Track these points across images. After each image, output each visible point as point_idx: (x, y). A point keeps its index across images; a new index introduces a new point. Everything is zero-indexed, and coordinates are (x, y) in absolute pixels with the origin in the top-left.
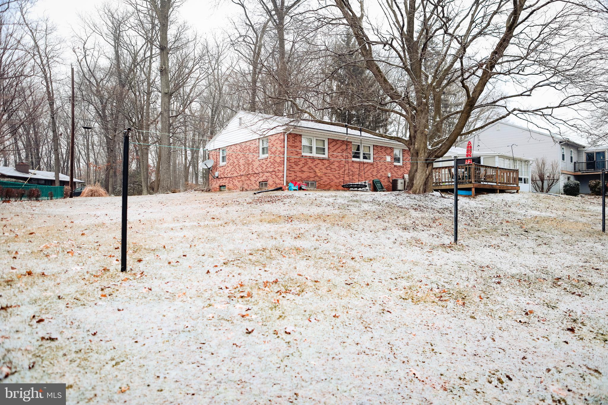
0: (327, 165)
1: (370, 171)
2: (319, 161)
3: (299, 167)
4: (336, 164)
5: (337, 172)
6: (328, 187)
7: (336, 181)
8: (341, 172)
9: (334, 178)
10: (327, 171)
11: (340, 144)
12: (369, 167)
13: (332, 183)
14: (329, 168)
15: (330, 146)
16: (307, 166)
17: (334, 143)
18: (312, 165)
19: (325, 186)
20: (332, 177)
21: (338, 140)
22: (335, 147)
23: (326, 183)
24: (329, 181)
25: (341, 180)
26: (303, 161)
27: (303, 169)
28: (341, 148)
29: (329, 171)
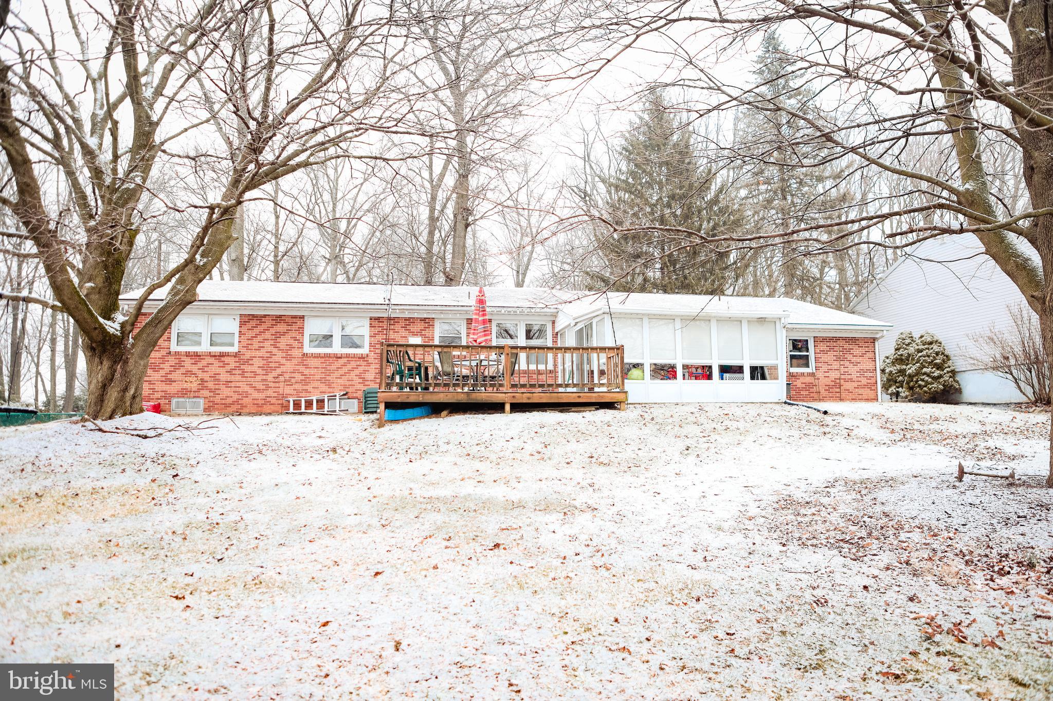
0: (233, 365)
2: (212, 360)
3: (162, 372)
4: (258, 362)
5: (259, 378)
6: (234, 408)
7: (256, 395)
8: (270, 377)
9: (251, 391)
10: (233, 378)
11: (269, 323)
12: (353, 364)
13: (245, 401)
14: (237, 372)
15: (244, 329)
16: (183, 370)
17: (253, 323)
18: (194, 369)
19: (227, 406)
20: (247, 388)
21: (265, 316)
22: (257, 331)
23: (229, 401)
24: (235, 397)
25: (270, 392)
26: (172, 361)
27: (169, 376)
28: (273, 331)
29: (238, 378)
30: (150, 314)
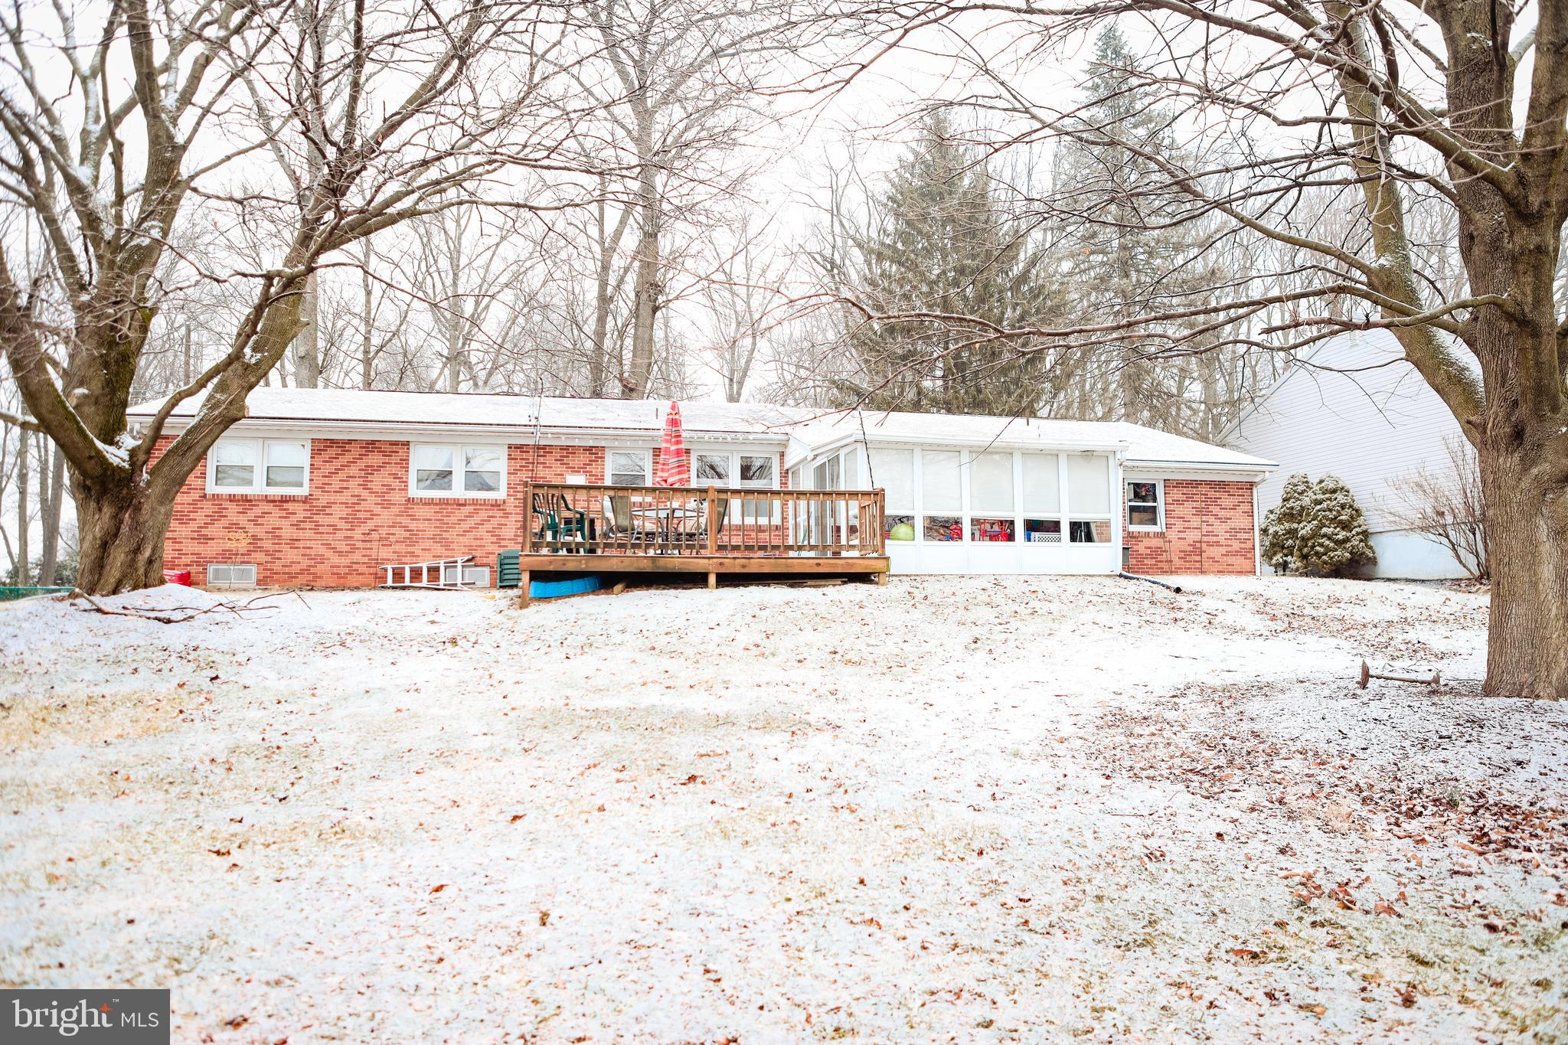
0: (301, 515)
1: (488, 526)
2: (269, 507)
3: (193, 526)
4: (339, 511)
5: (340, 535)
6: (303, 579)
7: (336, 560)
8: (358, 534)
9: (328, 554)
10: (301, 534)
11: (355, 452)
12: (483, 515)
13: (320, 569)
14: (308, 525)
15: (318, 462)
16: (224, 522)
17: (332, 452)
18: (242, 520)
19: (292, 576)
20: (322, 550)
21: (350, 442)
22: (337, 464)
23: (295, 569)
24: (305, 563)
25: (357, 556)
26: (208, 508)
27: (204, 532)
28: (361, 464)
29: (309, 534)
30: (174, 437)
